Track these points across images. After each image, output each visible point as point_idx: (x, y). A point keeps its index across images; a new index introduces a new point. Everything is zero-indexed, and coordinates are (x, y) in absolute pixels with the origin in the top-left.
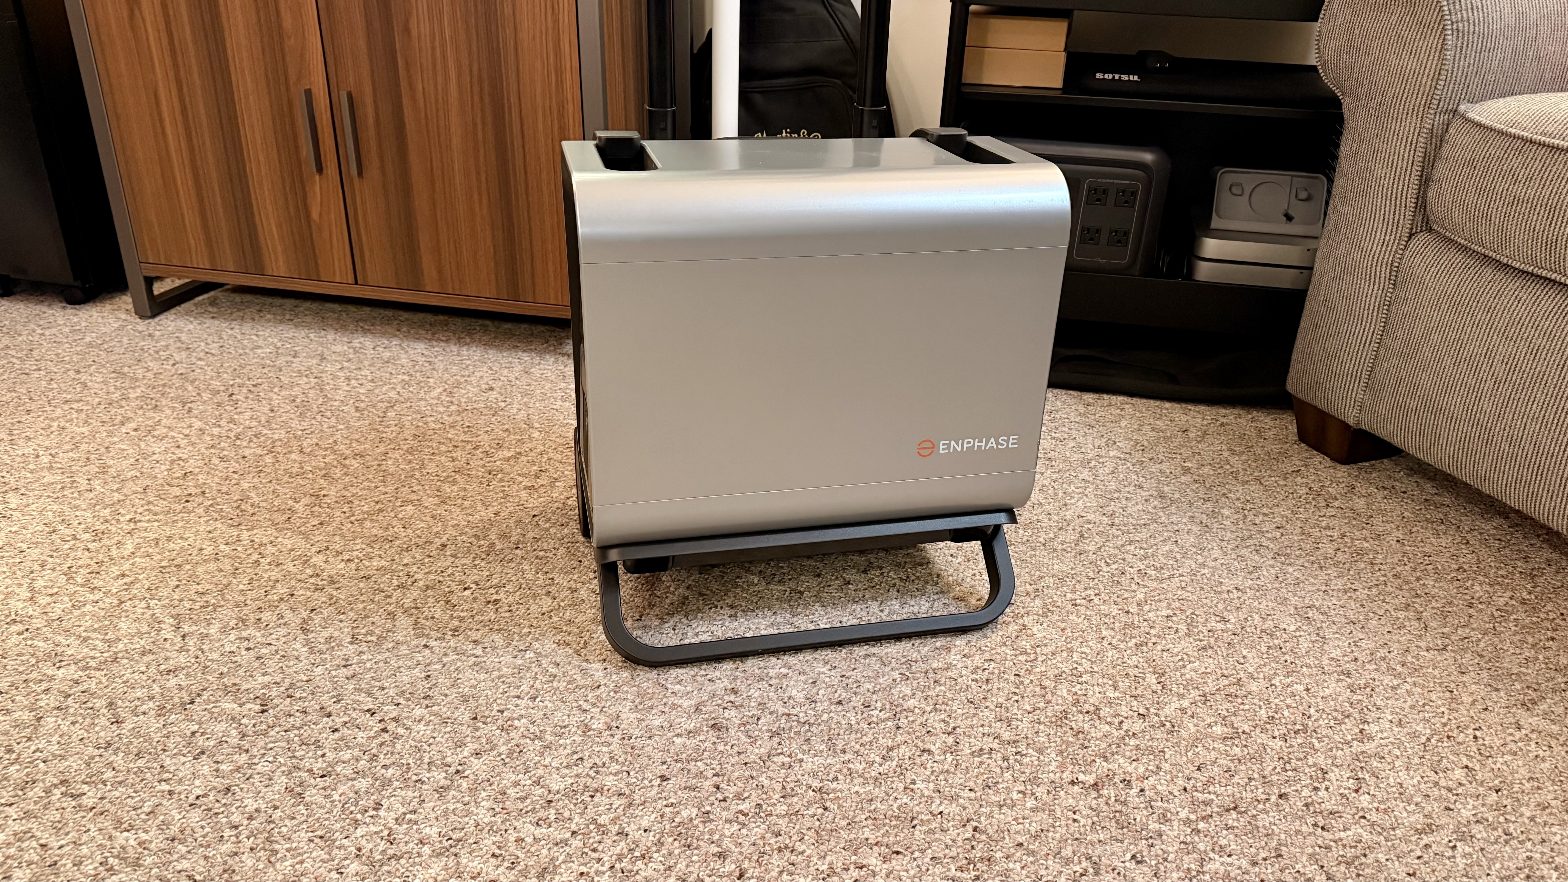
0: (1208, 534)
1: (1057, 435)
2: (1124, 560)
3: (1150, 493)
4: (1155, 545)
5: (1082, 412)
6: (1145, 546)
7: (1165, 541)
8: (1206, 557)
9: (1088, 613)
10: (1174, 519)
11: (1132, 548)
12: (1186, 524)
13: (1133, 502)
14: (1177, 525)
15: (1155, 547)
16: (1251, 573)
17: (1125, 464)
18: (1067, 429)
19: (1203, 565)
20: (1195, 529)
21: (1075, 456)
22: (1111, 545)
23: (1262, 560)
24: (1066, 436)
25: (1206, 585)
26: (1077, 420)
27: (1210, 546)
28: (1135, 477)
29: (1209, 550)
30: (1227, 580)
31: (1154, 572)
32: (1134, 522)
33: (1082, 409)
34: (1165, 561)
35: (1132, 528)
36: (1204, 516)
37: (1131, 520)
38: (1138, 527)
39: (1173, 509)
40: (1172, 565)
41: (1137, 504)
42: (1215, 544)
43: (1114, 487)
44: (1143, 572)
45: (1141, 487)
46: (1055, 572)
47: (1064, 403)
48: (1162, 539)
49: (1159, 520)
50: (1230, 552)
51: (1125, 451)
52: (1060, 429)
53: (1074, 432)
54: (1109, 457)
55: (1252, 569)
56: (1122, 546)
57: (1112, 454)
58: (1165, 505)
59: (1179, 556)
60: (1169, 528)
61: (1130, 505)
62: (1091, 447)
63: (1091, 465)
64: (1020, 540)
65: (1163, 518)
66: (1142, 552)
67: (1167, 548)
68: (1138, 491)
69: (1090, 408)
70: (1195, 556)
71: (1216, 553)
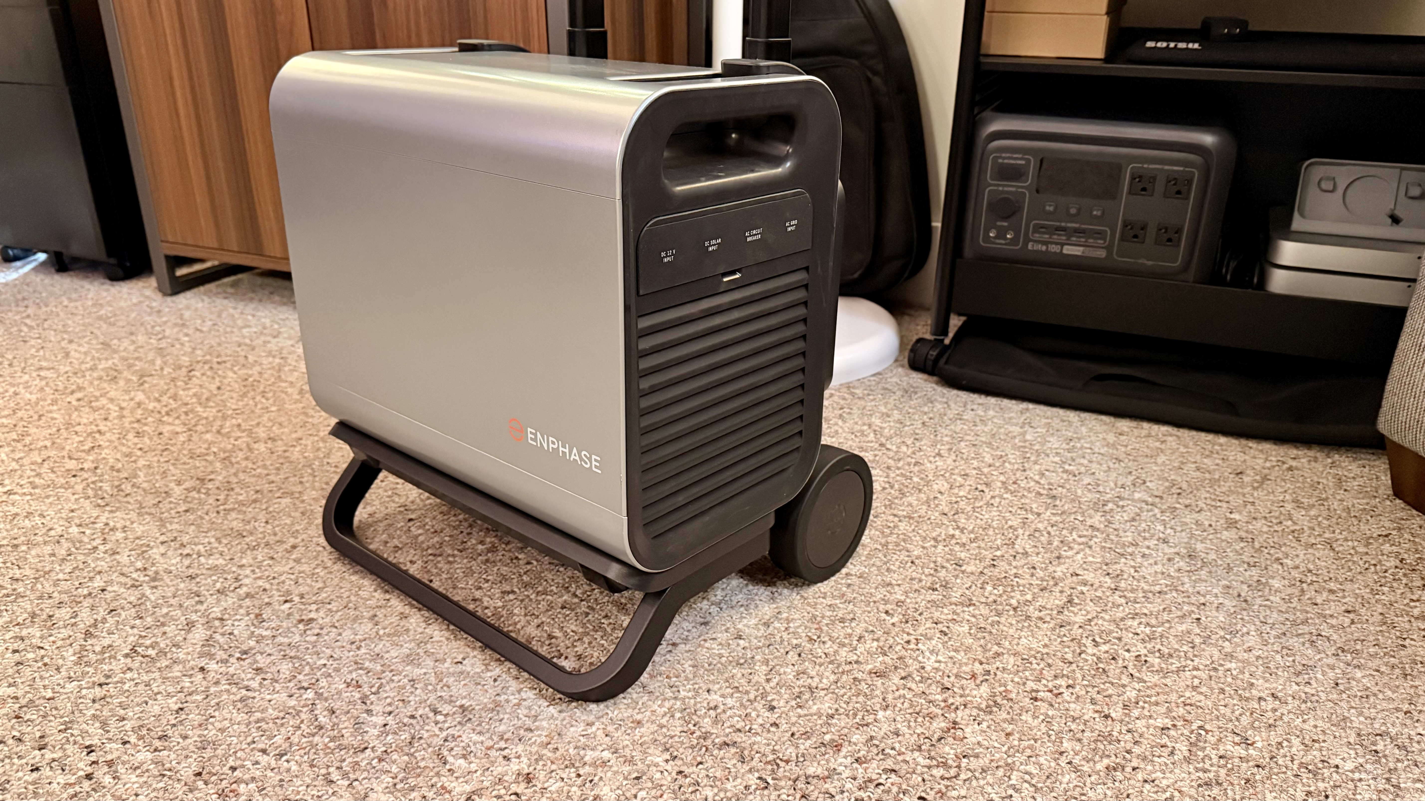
0: (1245, 613)
1: (1071, 468)
2: (1120, 639)
3: (1176, 550)
4: (1168, 621)
5: (1111, 442)
6: (1153, 622)
7: (1184, 616)
8: (1237, 645)
9: (1050, 713)
10: (1202, 588)
11: (1135, 623)
12: (1216, 596)
13: (1151, 561)
14: (1204, 596)
15: (1167, 625)
16: (1298, 674)
17: (1151, 510)
18: (1085, 462)
19: (1230, 656)
20: (1229, 604)
21: (1089, 495)
22: (1107, 617)
23: (1318, 657)
24: (1083, 470)
25: (1229, 685)
26: (1102, 451)
27: (1245, 630)
28: (1162, 528)
29: (1242, 636)
30: (1261, 681)
31: (1157, 660)
32: (1146, 588)
33: (1111, 438)
34: (1176, 646)
35: (1141, 595)
36: (1245, 587)
37: (1143, 585)
38: (1150, 595)
39: (1203, 573)
40: (1186, 653)
41: (1156, 563)
42: (1253, 628)
43: (1130, 539)
44: (1143, 658)
45: (1165, 541)
46: (1020, 648)
47: (1091, 429)
48: (1179, 613)
49: (1180, 588)
50: (1272, 641)
51: (1156, 493)
52: (1078, 460)
53: (1094, 466)
54: (1133, 500)
55: (1300, 668)
56: (1122, 619)
57: (1137, 496)
58: (1193, 568)
59: (1198, 640)
60: (1193, 599)
61: (1146, 564)
62: (1112, 485)
63: (1107, 508)
64: (984, 600)
65: (1187, 586)
66: (1148, 630)
67: (1184, 627)
68: (1162, 546)
69: (1122, 438)
70: (1220, 642)
71: (1252, 640)
